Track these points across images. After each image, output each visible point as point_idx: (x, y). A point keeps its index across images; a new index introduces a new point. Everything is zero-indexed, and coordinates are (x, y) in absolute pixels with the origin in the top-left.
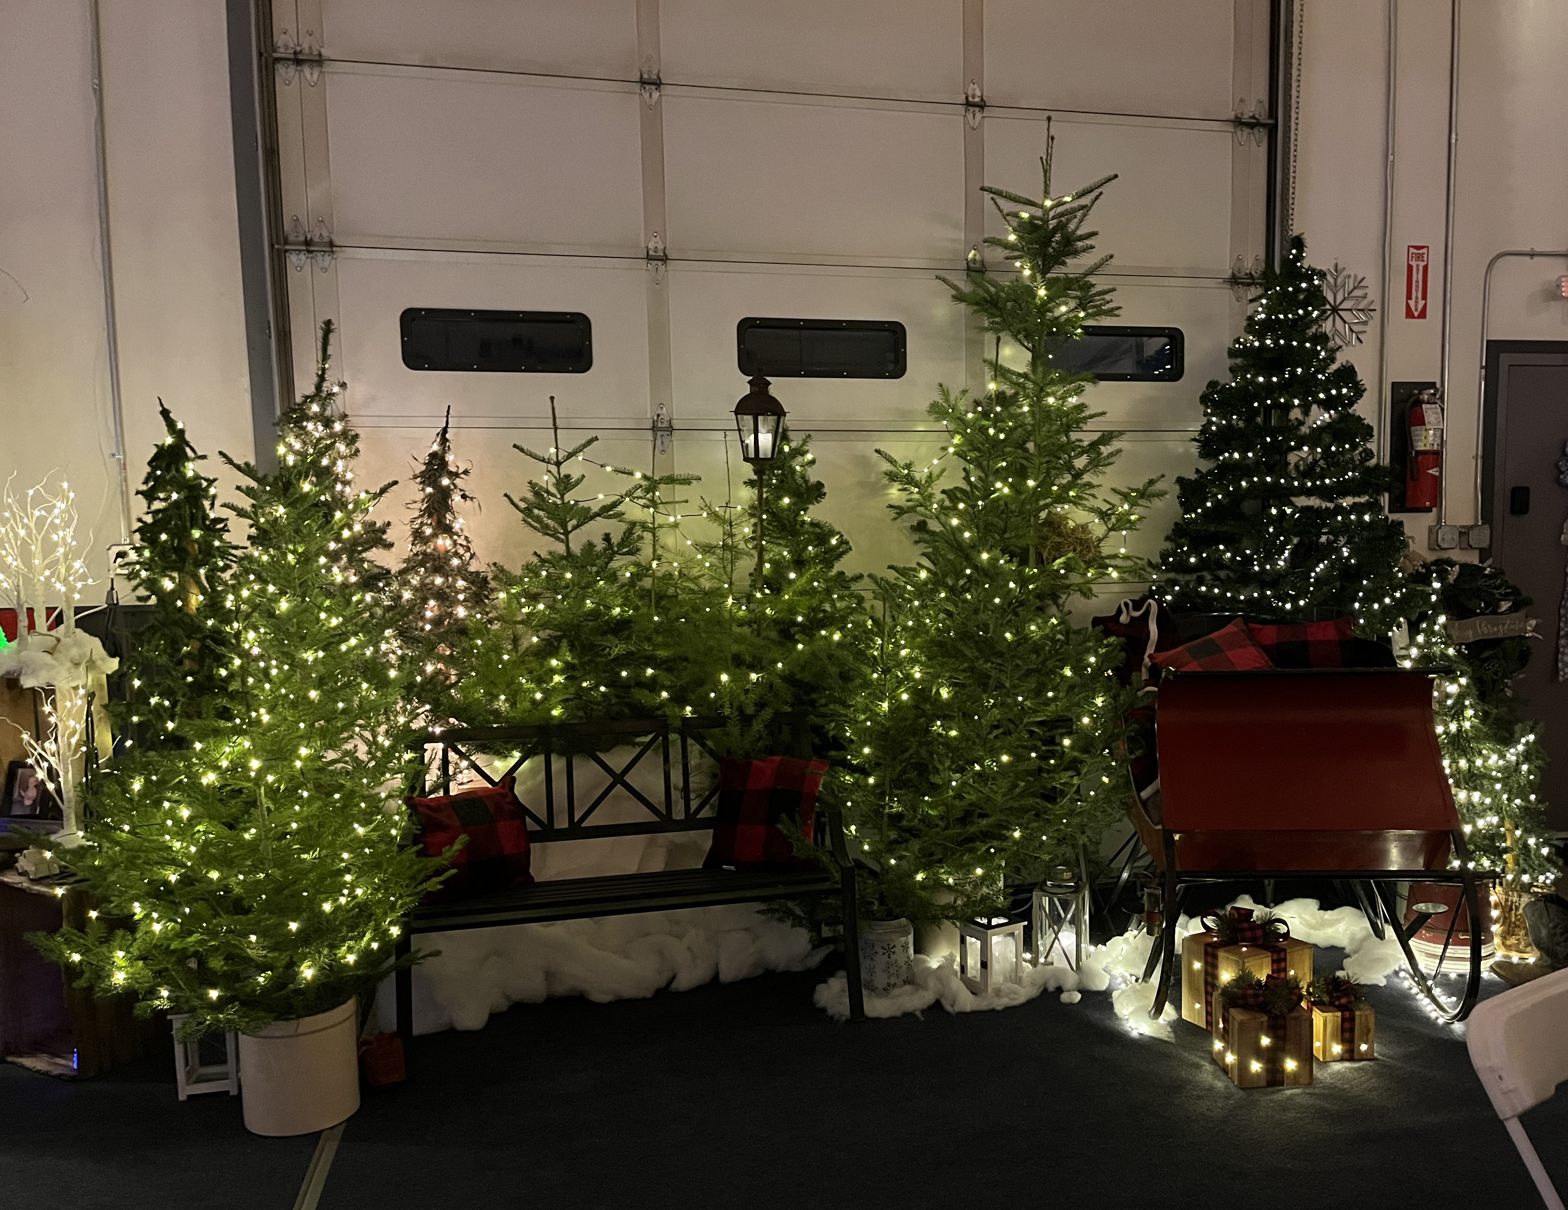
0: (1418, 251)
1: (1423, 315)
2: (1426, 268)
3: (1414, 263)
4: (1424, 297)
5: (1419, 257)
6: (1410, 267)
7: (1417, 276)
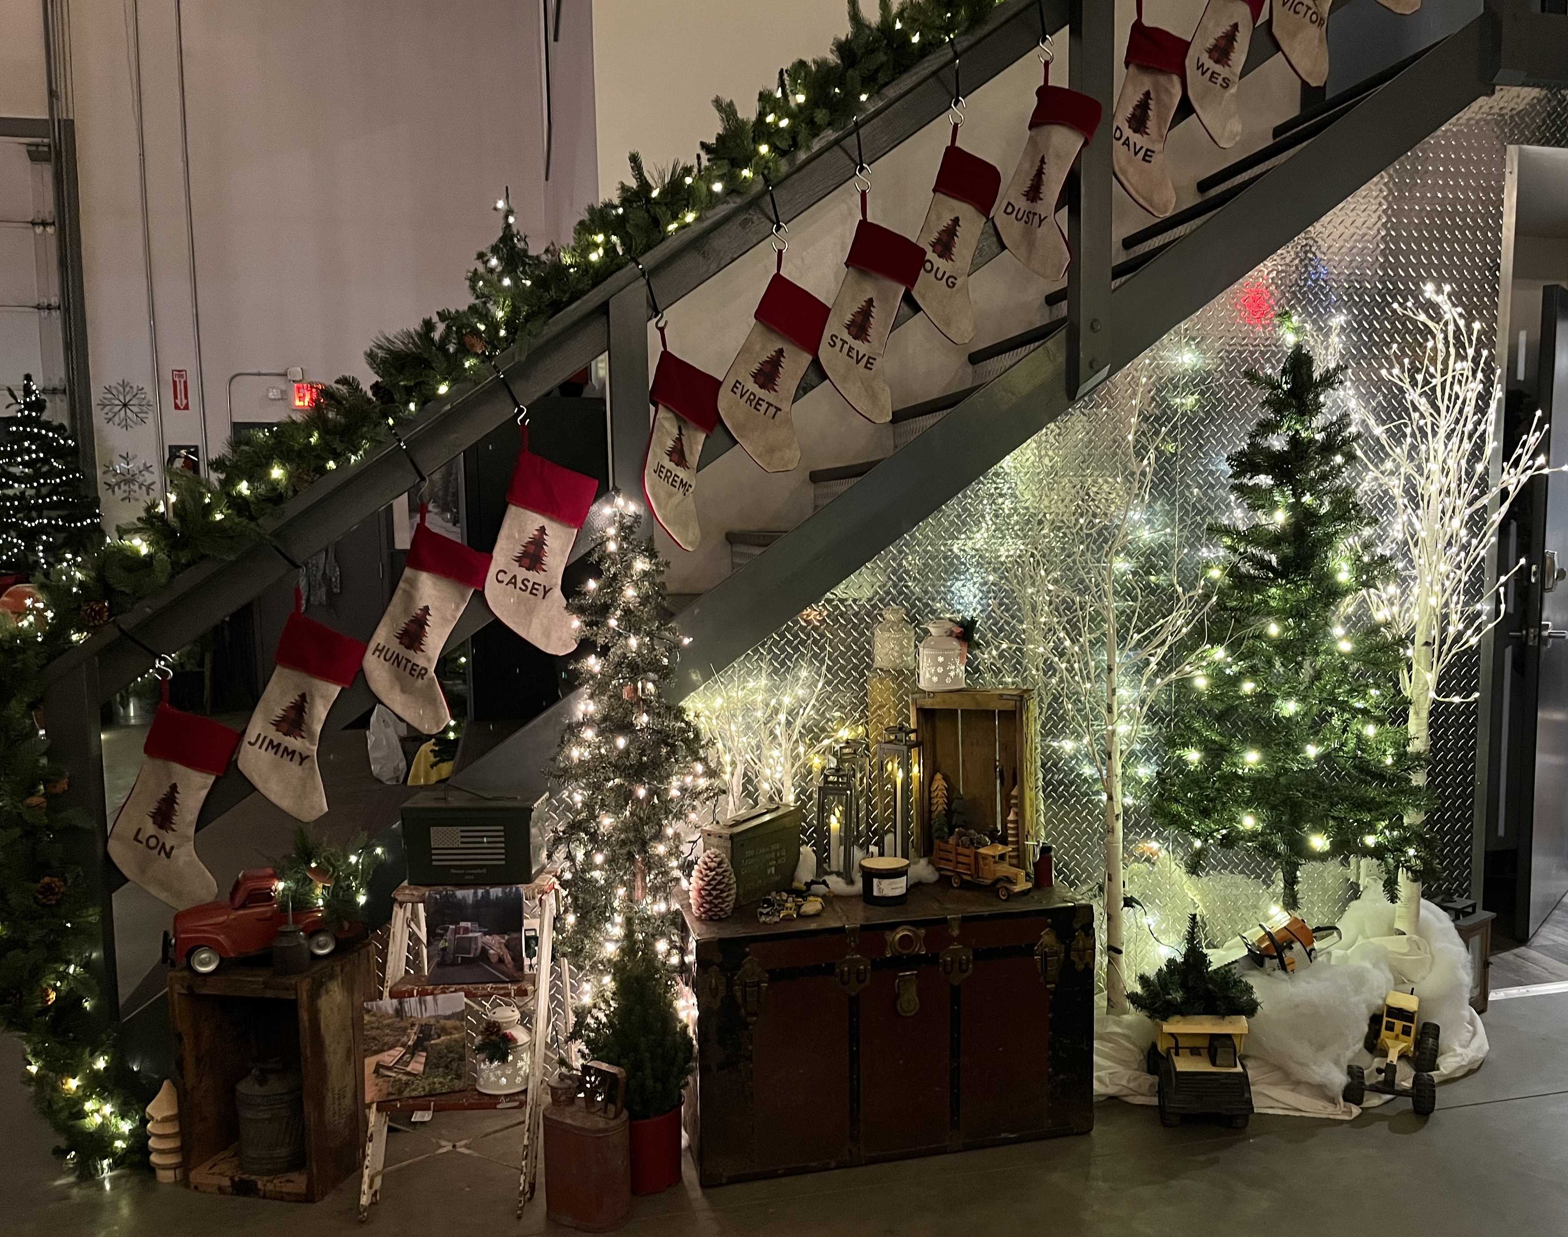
0: (180, 373)
1: (186, 407)
2: (185, 382)
3: (177, 379)
4: (186, 397)
5: (181, 376)
6: (175, 383)
7: (180, 387)
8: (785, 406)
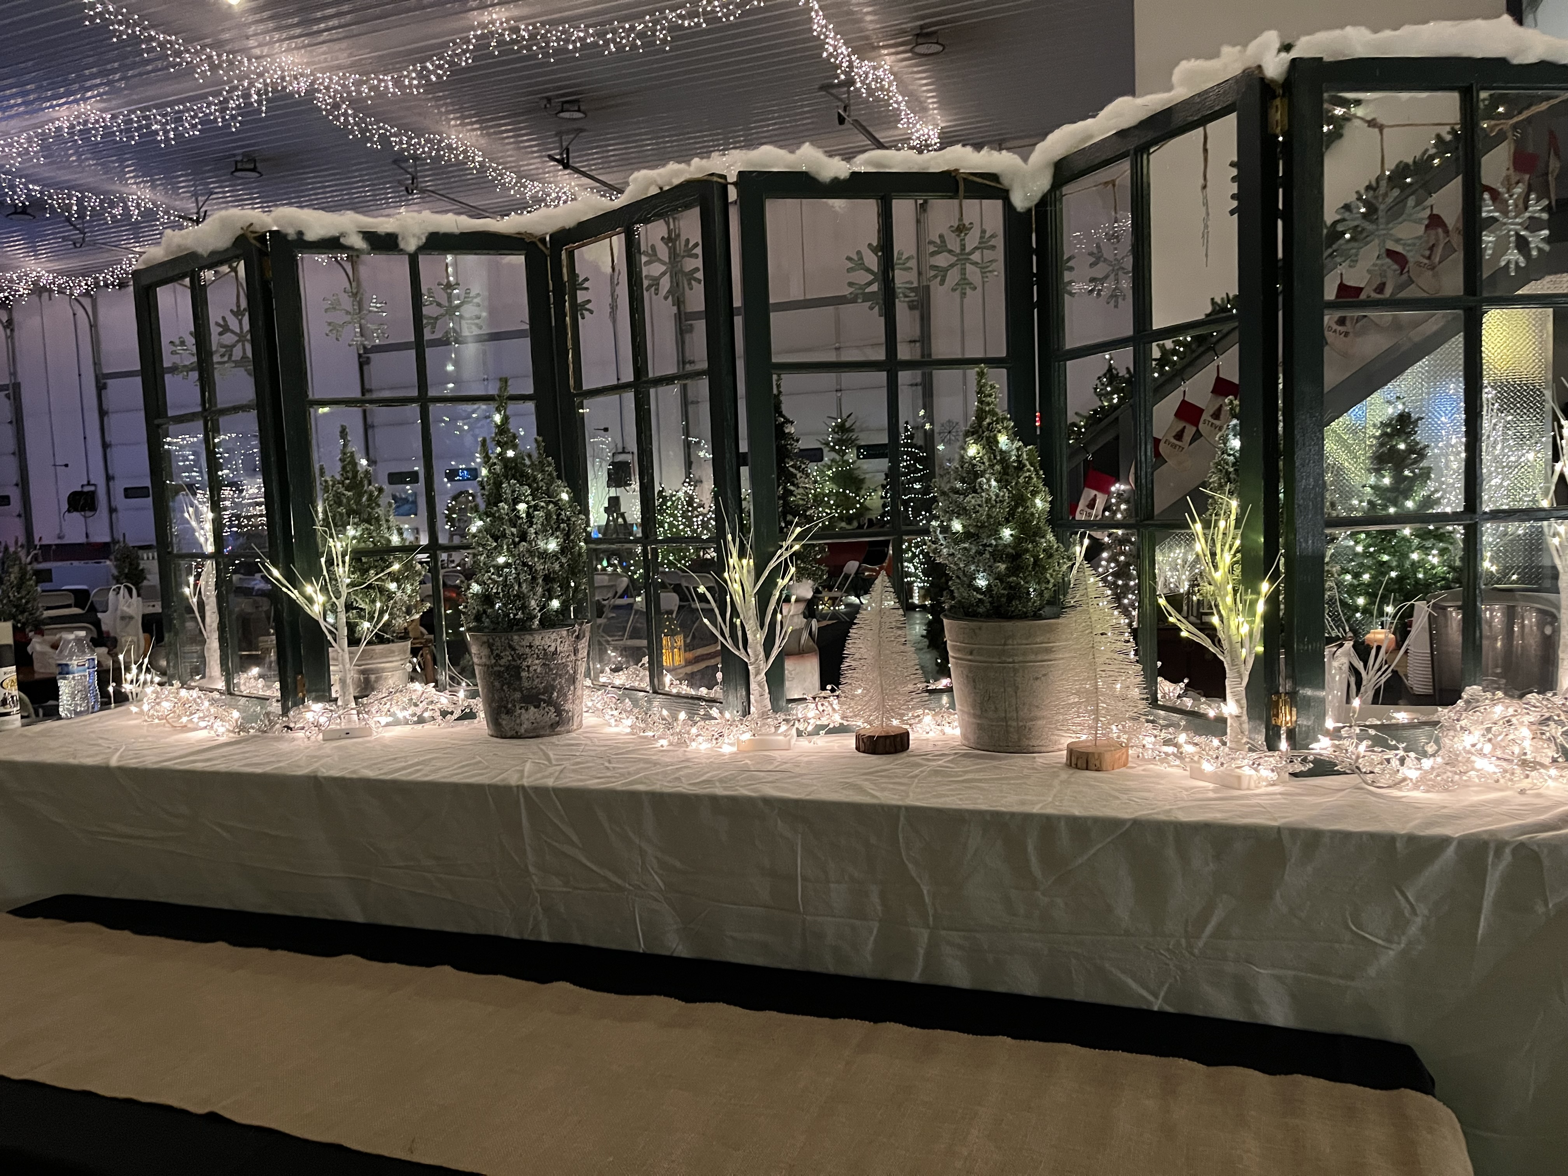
8: (1186, 447)
